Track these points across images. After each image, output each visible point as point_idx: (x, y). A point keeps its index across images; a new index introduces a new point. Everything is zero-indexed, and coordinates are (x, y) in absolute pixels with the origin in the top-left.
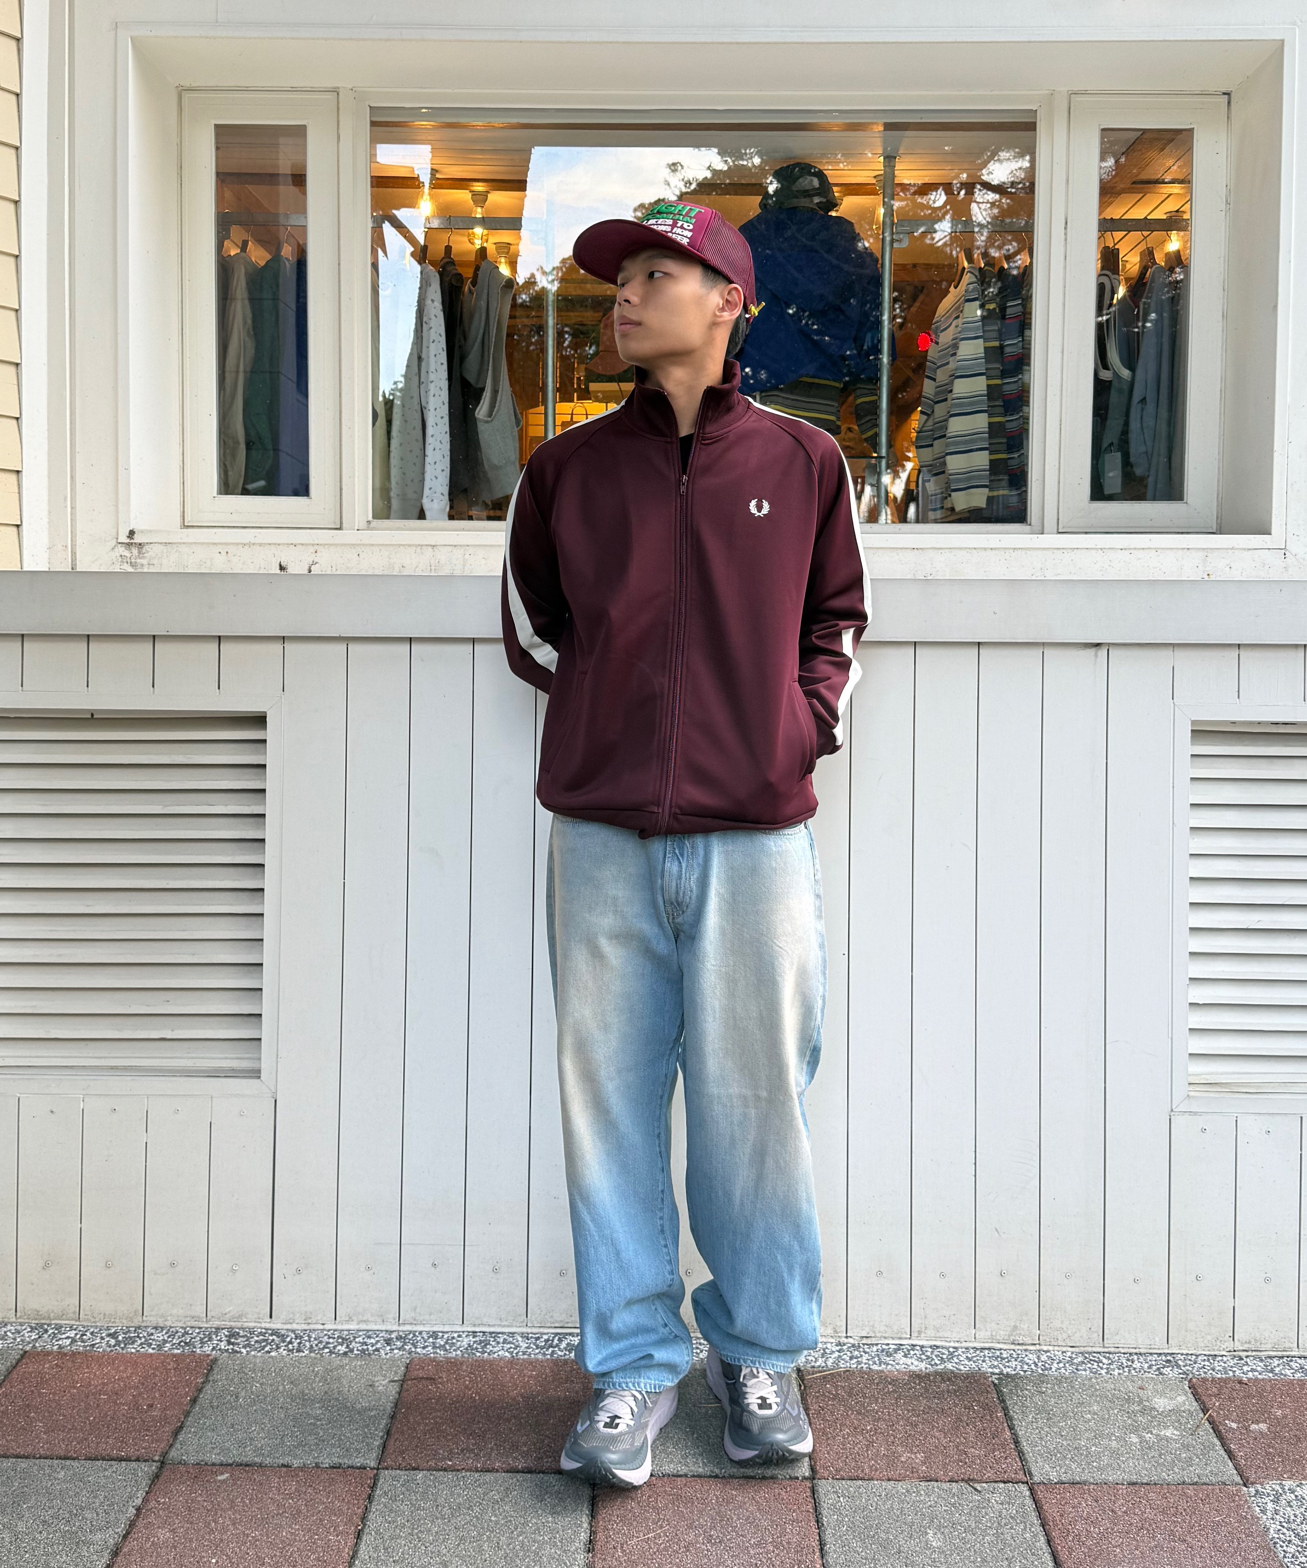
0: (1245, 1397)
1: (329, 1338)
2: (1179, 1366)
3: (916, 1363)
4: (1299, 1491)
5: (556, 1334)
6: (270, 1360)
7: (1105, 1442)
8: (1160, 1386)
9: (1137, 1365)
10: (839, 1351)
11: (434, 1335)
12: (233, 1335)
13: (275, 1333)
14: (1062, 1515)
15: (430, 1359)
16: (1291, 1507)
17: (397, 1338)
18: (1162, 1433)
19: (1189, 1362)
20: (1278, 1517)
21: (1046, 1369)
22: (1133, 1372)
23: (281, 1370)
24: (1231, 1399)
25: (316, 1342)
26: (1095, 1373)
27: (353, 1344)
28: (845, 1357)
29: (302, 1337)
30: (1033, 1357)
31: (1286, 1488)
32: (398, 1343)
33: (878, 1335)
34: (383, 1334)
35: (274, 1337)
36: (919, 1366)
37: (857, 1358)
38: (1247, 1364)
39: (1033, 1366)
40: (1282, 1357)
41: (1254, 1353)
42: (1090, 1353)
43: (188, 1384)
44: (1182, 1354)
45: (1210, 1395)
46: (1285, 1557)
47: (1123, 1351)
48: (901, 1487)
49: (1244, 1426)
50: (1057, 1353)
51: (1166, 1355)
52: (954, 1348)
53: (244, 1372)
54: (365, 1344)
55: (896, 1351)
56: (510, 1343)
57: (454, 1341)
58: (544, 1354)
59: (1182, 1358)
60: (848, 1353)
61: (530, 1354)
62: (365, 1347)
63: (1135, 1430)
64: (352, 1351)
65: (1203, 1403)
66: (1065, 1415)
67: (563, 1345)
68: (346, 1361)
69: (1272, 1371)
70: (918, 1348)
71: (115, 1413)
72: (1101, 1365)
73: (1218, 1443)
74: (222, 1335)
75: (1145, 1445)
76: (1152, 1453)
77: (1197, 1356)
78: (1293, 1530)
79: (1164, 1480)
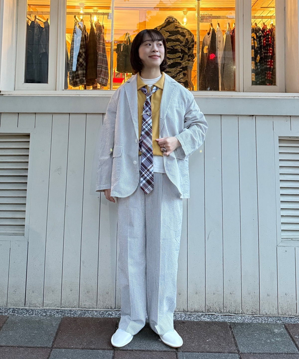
1: (41, 311)
5: (105, 311)
6: (24, 317)
8: (276, 326)
10: (185, 316)
11: (71, 311)
12: (14, 310)
13: (26, 310)
15: (69, 317)
17: (60, 312)
18: (277, 339)
19: (284, 319)
21: (244, 321)
22: (268, 322)
23: (26, 320)
25: (37, 312)
26: (257, 322)
27: (48, 313)
28: (187, 318)
29: (33, 311)
30: (240, 318)
34: (56, 310)
36: (207, 320)
37: (190, 318)
42: (257, 316)
44: (282, 317)
45: (290, 329)
47: (266, 316)
48: (202, 355)
50: (247, 316)
51: (278, 317)
52: (218, 315)
53: (16, 320)
54: (51, 313)
55: (201, 316)
56: (92, 313)
57: (76, 312)
58: (101, 316)
61: (97, 316)
63: (269, 338)
65: (288, 331)
67: (107, 314)
68: (45, 317)
72: (259, 320)
73: (293, 342)
74: (11, 310)
75: (272, 343)
76: (274, 345)
77: (287, 318)
79: (277, 353)
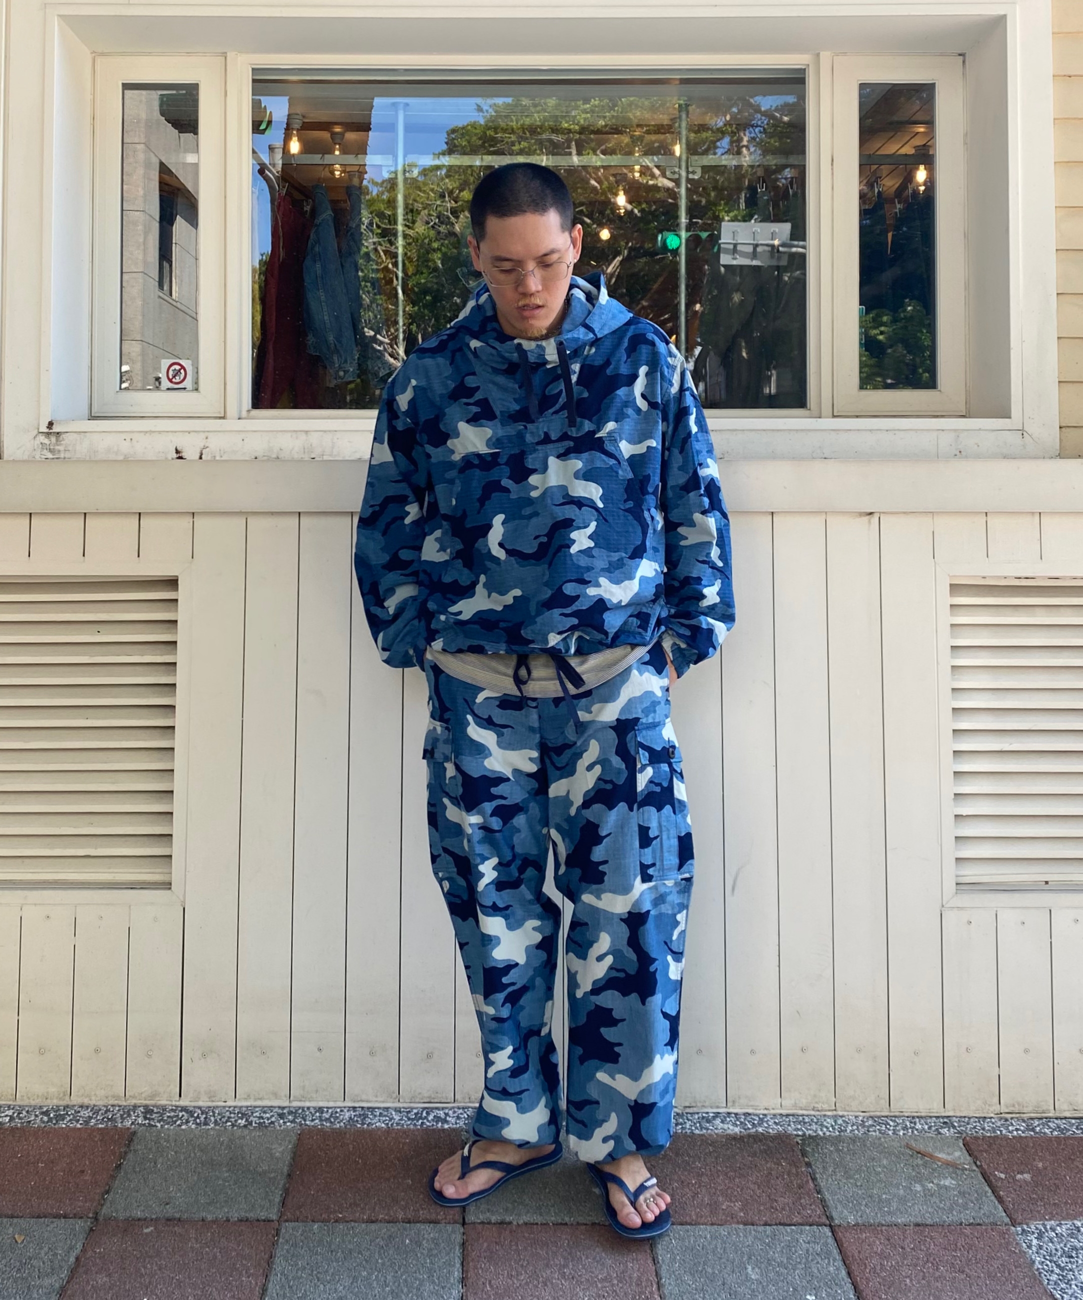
0: (1010, 1152)
2: (954, 1127)
3: (731, 1127)
4: (1059, 1229)
7: (893, 1190)
9: (918, 1126)
11: (320, 1110)
13: (184, 1109)
14: (859, 1252)
16: (1052, 1243)
17: (290, 1113)
18: (942, 1183)
20: (1041, 1251)
21: (842, 1131)
24: (999, 1154)
27: (251, 1118)
31: (1048, 1227)
32: (290, 1118)
33: (699, 1104)
34: (276, 1110)
35: (184, 1113)
36: (733, 1130)
38: (1012, 1125)
39: (830, 1129)
40: (1042, 1118)
41: (1018, 1115)
42: (879, 1117)
43: (113, 1153)
45: (981, 1151)
46: (1048, 1284)
48: (723, 1231)
49: (1011, 1175)
51: (943, 1117)
54: (262, 1118)
55: (714, 1118)
56: (385, 1116)
59: (957, 1120)
62: (262, 1121)
63: (919, 1179)
64: (251, 1123)
65: (976, 1158)
66: (859, 1170)
68: (246, 1132)
69: (1033, 1130)
70: (733, 1115)
71: (52, 1178)
73: (990, 1191)
74: (139, 1111)
75: (928, 1194)
76: (934, 1199)
77: (969, 1118)
78: (1055, 1262)
79: (944, 1222)
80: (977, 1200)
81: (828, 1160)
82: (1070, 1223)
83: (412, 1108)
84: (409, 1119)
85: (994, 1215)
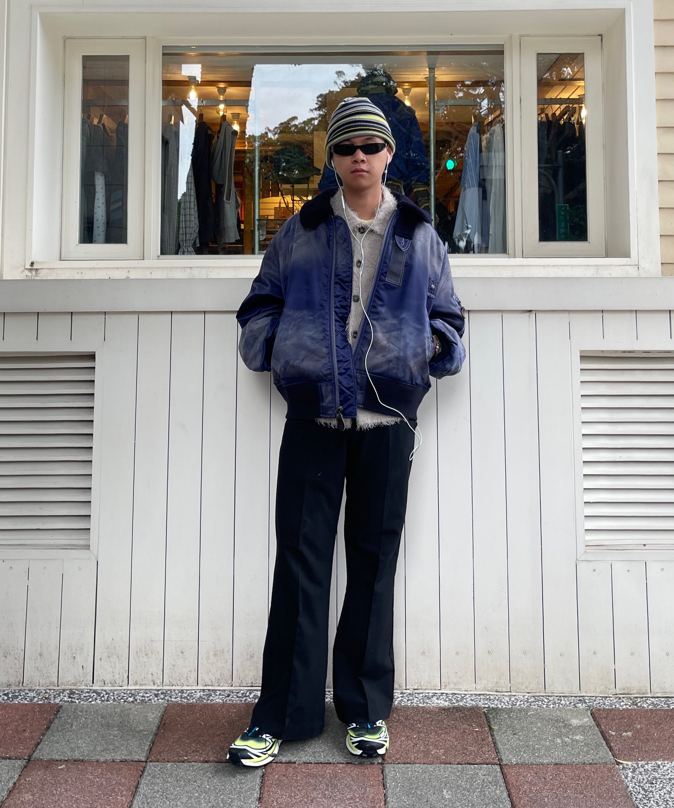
0: (620, 718)
1: (125, 694)
2: (586, 703)
3: (443, 702)
4: (646, 767)
5: (248, 690)
6: (91, 706)
7: (543, 742)
8: (575, 713)
9: (563, 702)
10: (401, 697)
11: (182, 691)
12: (72, 693)
13: (95, 691)
14: (517, 781)
15: (179, 703)
16: (641, 775)
17: (162, 694)
18: (574, 738)
19: (591, 701)
20: (634, 780)
21: (513, 705)
22: (561, 706)
23: (97, 711)
24: (613, 720)
25: (117, 696)
26: (540, 707)
27: (138, 697)
28: (405, 700)
29: (109, 694)
30: (507, 699)
31: (640, 765)
32: (162, 696)
33: (423, 688)
34: (154, 691)
35: (94, 694)
36: (444, 703)
37: (411, 700)
38: (623, 701)
39: (506, 704)
40: (642, 698)
41: (627, 696)
42: (538, 696)
43: (46, 719)
44: (588, 696)
45: (602, 718)
46: (636, 800)
47: (556, 695)
48: (431, 768)
49: (619, 733)
50: (520, 696)
51: (579, 697)
52: (464, 694)
53: (76, 712)
54: (144, 697)
55: (433, 696)
56: (223, 695)
57: (192, 694)
58: (241, 701)
59: (588, 698)
60: (407, 698)
61: (233, 701)
62: (143, 698)
63: (560, 735)
64: (136, 700)
65: (598, 722)
66: (522, 730)
67: (251, 696)
68: (133, 705)
69: (636, 705)
70: (445, 695)
71: (4, 735)
72: (543, 702)
73: (605, 743)
74: (66, 693)
75: (564, 744)
76: (568, 748)
77: (596, 697)
78: (641, 787)
79: (574, 762)
80: (596, 749)
81: (502, 723)
82: (654, 762)
83: (241, 690)
84: (238, 697)
85: (605, 758)
